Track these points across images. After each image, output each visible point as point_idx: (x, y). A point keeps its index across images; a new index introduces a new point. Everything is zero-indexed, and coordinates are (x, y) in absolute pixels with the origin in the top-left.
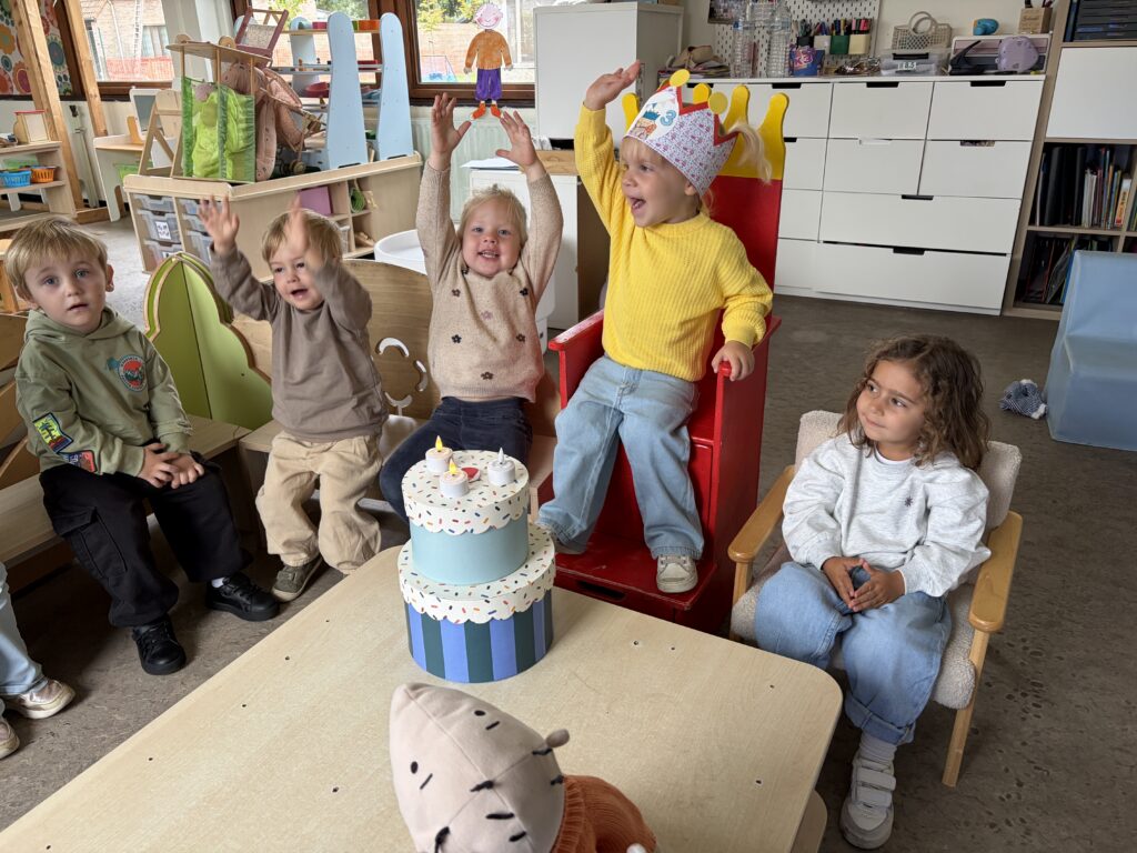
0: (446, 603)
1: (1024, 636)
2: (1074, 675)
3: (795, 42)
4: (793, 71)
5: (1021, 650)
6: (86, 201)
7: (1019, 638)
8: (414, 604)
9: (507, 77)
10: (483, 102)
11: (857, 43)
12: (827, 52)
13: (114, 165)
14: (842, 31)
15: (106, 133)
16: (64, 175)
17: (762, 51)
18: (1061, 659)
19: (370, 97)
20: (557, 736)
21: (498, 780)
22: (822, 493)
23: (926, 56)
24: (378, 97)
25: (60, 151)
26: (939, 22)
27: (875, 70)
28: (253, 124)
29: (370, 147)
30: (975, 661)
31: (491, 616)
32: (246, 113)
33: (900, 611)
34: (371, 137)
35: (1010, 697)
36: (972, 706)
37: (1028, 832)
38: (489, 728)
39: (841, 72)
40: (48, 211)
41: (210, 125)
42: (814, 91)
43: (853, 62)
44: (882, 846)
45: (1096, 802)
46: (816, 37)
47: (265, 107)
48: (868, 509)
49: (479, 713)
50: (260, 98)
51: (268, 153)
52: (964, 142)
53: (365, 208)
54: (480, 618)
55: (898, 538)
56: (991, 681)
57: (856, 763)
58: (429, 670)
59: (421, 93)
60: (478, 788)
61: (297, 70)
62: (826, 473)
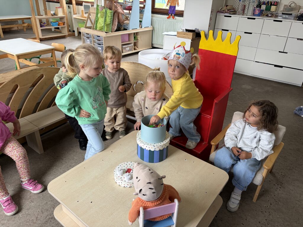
0: (145, 146)
1: (282, 171)
2: (292, 182)
3: (255, 7)
4: (254, 14)
5: (280, 174)
6: (70, 30)
7: (281, 172)
8: (139, 145)
9: (177, 8)
10: (170, 14)
11: (273, 8)
12: (264, 10)
13: (78, 22)
14: (269, 5)
15: (76, 14)
16: (66, 24)
17: (247, 7)
18: (290, 178)
19: (141, 11)
20: (163, 176)
21: (152, 182)
22: (235, 132)
23: (291, 14)
24: (144, 11)
25: (65, 18)
26: (297, 4)
27: (276, 16)
28: (112, 18)
29: (140, 24)
30: (264, 176)
31: (154, 150)
32: (111, 15)
33: (248, 162)
34: (141, 22)
35: (274, 185)
36: (262, 185)
37: (270, 215)
38: (151, 173)
39: (267, 16)
40: (61, 32)
41: (102, 17)
42: (259, 21)
43: (271, 13)
44: (235, 212)
45: (288, 211)
46: (262, 5)
47: (116, 13)
48: (245, 137)
49: (150, 170)
50: (115, 11)
51: (115, 25)
52: (298, 39)
53: (137, 40)
54: (152, 150)
55: (251, 145)
56: (271, 180)
57: (232, 193)
58: (141, 158)
59: (155, 10)
60: (148, 183)
61: (124, 3)
62: (236, 127)
